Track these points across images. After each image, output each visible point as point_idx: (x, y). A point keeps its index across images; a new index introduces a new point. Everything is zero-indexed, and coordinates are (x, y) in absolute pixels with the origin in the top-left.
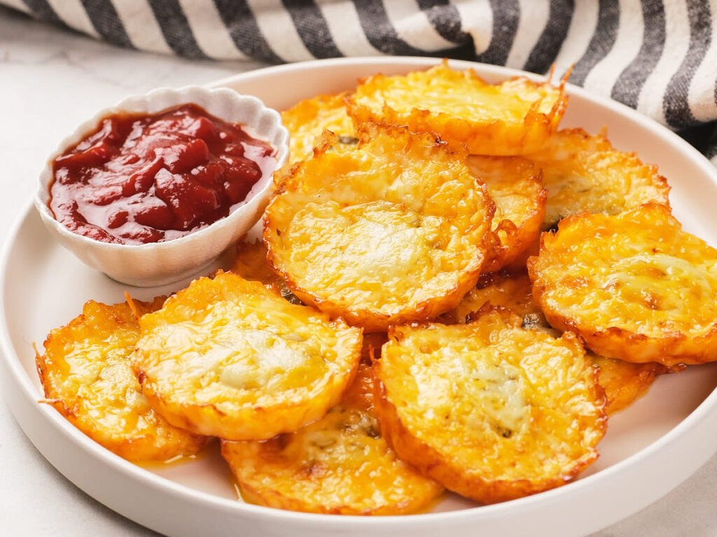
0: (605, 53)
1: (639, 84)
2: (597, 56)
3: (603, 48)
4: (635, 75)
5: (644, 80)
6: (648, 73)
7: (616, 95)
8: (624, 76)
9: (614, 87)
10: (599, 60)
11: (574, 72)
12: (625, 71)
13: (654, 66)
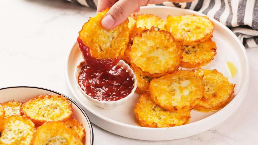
0: (213, 7)
1: (220, 16)
2: (211, 7)
3: (212, 5)
4: (219, 13)
5: (221, 15)
6: (222, 13)
7: (215, 18)
8: (217, 13)
9: (214, 16)
10: (211, 8)
11: (205, 11)
12: (217, 12)
13: (224, 11)
